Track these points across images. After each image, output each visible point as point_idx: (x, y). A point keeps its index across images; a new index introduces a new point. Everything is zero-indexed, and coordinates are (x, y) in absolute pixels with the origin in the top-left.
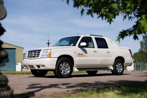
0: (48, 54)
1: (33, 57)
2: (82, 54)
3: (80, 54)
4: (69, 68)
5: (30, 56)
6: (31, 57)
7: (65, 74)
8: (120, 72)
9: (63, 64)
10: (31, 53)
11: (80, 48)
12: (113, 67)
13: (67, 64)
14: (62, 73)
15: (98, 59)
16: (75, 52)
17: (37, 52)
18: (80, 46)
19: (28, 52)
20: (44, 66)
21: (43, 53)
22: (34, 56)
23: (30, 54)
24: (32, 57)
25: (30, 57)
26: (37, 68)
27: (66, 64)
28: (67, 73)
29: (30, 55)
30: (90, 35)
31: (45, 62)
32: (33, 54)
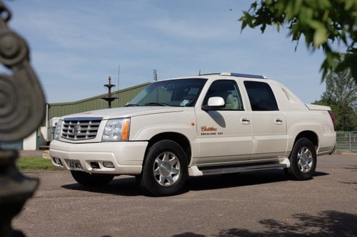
0: (121, 131)
1: (78, 137)
2: (212, 129)
3: (206, 130)
4: (178, 168)
5: (69, 133)
6: (73, 137)
7: (168, 184)
8: (307, 170)
9: (161, 158)
10: (72, 126)
11: (207, 111)
12: (289, 158)
13: (174, 158)
14: (159, 181)
15: (254, 141)
16: (193, 125)
17: (90, 123)
18: (206, 108)
19: (63, 123)
20: (112, 163)
21: (108, 129)
22: (83, 134)
23: (69, 128)
24: (75, 138)
25: (70, 136)
26: (90, 169)
27: (170, 158)
28: (172, 181)
29: (71, 131)
30: (232, 75)
31: (113, 154)
32: (80, 129)
